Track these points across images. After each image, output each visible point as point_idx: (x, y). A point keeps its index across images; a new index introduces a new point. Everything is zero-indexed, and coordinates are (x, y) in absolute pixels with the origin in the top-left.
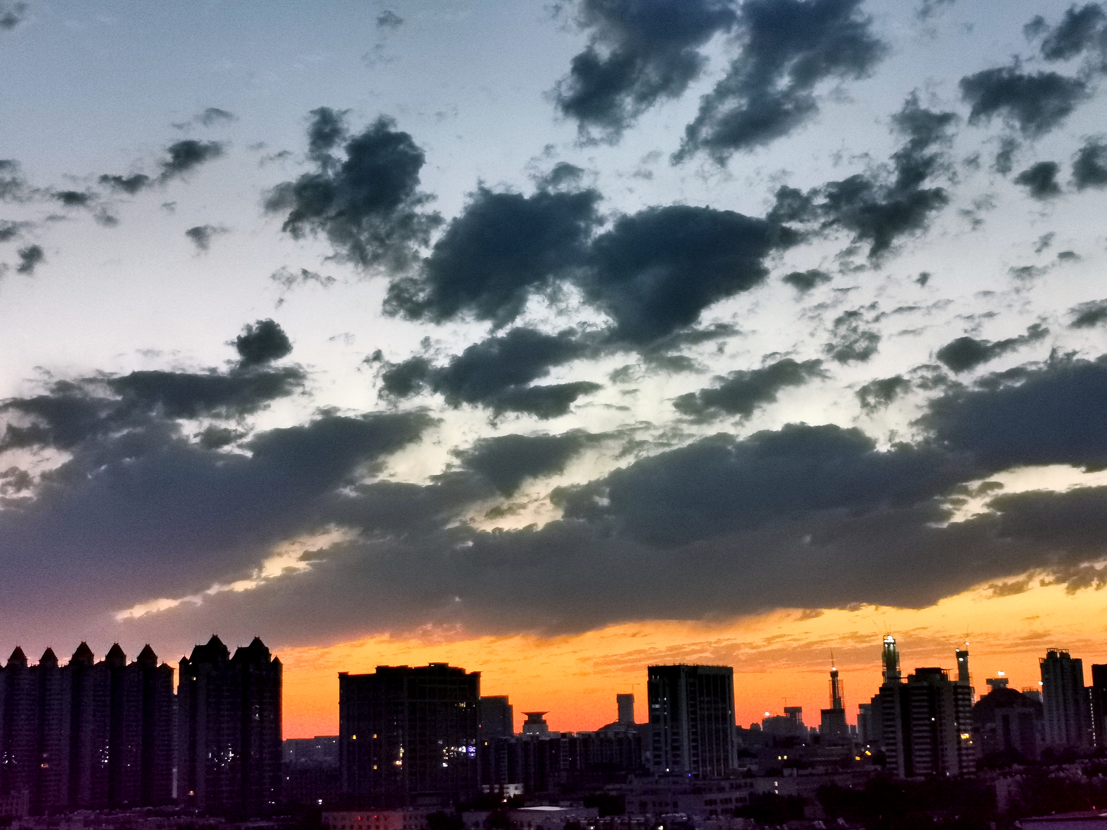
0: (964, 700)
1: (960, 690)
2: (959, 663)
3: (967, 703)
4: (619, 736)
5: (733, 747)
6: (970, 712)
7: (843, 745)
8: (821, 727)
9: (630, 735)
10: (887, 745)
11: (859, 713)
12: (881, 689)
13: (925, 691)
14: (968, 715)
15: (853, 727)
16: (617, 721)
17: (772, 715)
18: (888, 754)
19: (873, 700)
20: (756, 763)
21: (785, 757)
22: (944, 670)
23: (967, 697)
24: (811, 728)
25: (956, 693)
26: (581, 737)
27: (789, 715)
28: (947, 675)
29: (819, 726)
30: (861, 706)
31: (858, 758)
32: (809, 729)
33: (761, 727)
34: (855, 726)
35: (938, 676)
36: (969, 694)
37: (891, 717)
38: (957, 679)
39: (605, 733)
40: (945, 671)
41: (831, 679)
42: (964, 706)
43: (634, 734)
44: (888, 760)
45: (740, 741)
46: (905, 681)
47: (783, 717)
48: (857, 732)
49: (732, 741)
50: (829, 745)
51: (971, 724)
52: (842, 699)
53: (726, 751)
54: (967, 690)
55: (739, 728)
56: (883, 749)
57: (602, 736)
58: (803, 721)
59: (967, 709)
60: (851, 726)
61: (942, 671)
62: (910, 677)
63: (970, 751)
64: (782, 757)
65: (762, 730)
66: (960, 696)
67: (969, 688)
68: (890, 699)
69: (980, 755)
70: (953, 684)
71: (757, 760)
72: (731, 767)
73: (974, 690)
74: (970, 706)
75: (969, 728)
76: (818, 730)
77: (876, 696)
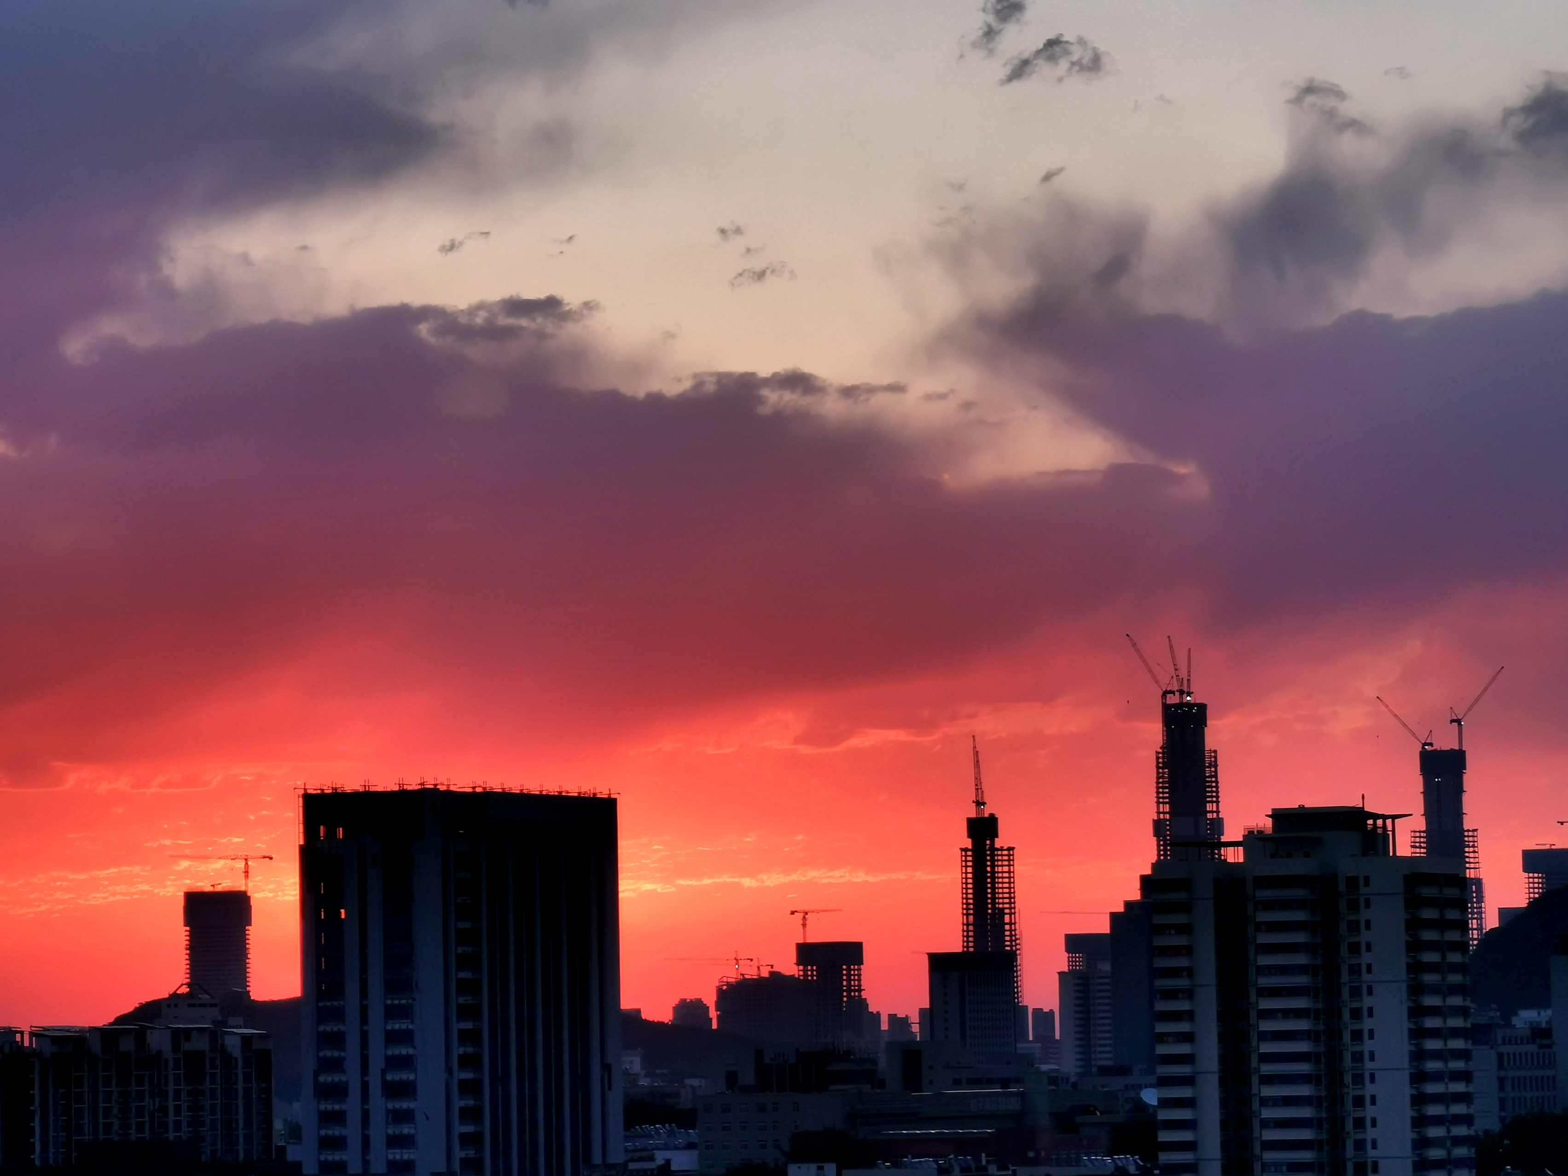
0: (1442, 925)
1: (1428, 891)
3: (1453, 936)
4: (187, 1046)
5: (608, 1087)
6: (1462, 968)
7: (1005, 1083)
8: (928, 1016)
9: (232, 1044)
10: (1163, 1082)
11: (1066, 968)
12: (1146, 882)
13: (1301, 894)
14: (1455, 979)
15: (1043, 1018)
16: (185, 990)
17: (753, 972)
18: (1163, 1115)
19: (1115, 918)
20: (691, 1146)
22: (1375, 817)
23: (1452, 914)
24: (892, 1018)
25: (1413, 902)
26: (48, 1049)
27: (812, 971)
28: (1385, 835)
29: (922, 1011)
30: (1074, 943)
32: (885, 1025)
33: (713, 1014)
34: (1051, 1015)
35: (1353, 842)
36: (1462, 904)
37: (1177, 983)
38: (1421, 852)
39: (140, 1036)
40: (1380, 822)
41: (969, 843)
42: (1441, 947)
43: (246, 1040)
44: (1164, 1136)
45: (637, 1064)
46: (1234, 856)
47: (791, 978)
48: (1058, 1036)
49: (606, 1069)
50: (957, 1083)
51: (1462, 1011)
52: (1007, 919)
54: (1452, 892)
55: (634, 1019)
56: (1150, 1097)
57: (127, 1045)
58: (865, 995)
59: (1454, 957)
60: (1038, 1012)
61: (1370, 822)
62: (1252, 839)
63: (1457, 1109)
65: (714, 1026)
66: (1428, 914)
67: (1462, 883)
68: (1180, 917)
69: (1490, 1123)
70: (1405, 871)
71: (694, 1135)
72: (598, 1161)
73: (1480, 890)
74: (1463, 946)
76: (916, 1028)
77: (1129, 905)
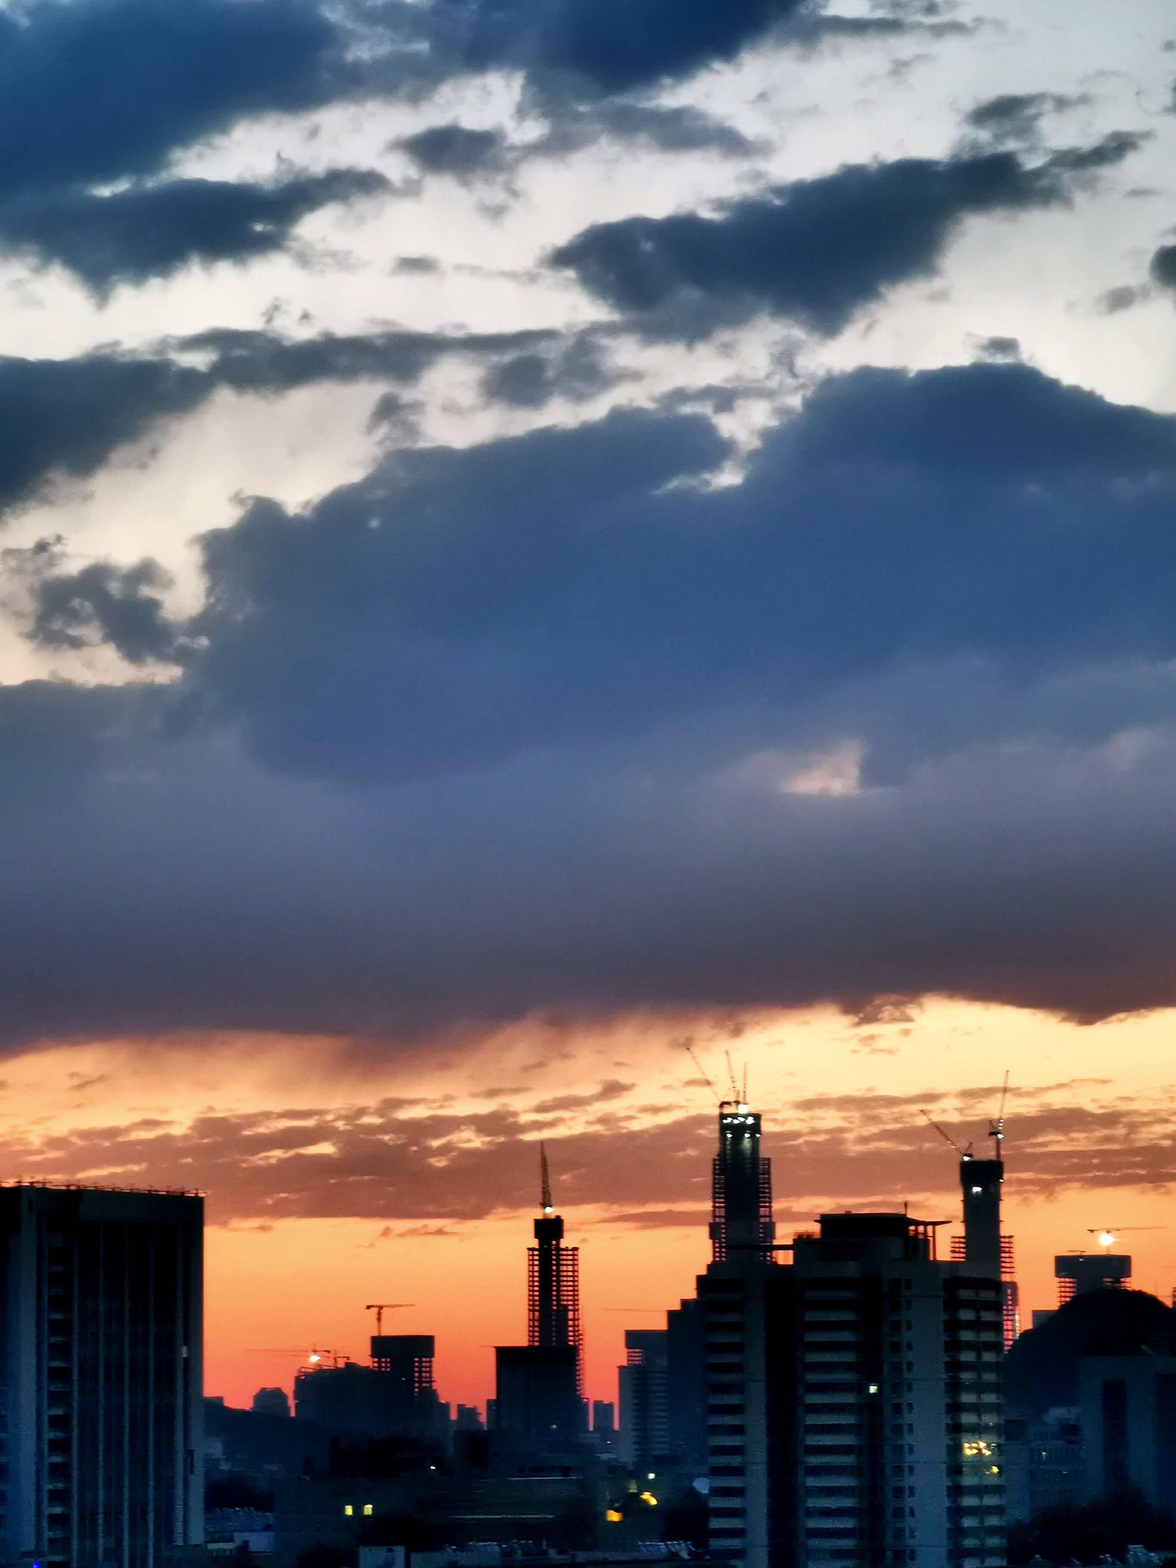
0: (977, 1326)
1: (965, 1294)
2: (969, 1201)
3: (988, 1336)
5: (189, 1468)
6: (996, 1367)
7: (566, 1471)
8: (495, 1406)
10: (715, 1472)
11: (625, 1363)
12: (702, 1282)
13: (847, 1295)
14: (990, 1377)
15: (603, 1410)
17: (329, 1364)
18: (717, 1503)
19: (672, 1315)
20: (267, 1528)
21: (368, 1509)
22: (917, 1223)
23: (987, 1316)
24: (461, 1408)
25: (952, 1304)
27: (386, 1364)
28: (926, 1241)
29: (489, 1401)
30: (634, 1338)
31: (614, 1516)
32: (454, 1415)
33: (292, 1403)
34: (610, 1406)
35: (896, 1247)
36: (997, 1306)
37: (728, 1378)
38: (960, 1257)
40: (921, 1229)
41: (535, 1243)
42: (977, 1347)
44: (716, 1523)
45: (217, 1449)
46: (785, 1258)
47: (366, 1368)
48: (616, 1426)
49: (189, 1453)
50: (521, 1471)
51: (996, 1408)
52: (571, 1315)
53: (166, 1486)
54: (988, 1295)
55: (216, 1406)
56: (702, 1486)
58: (435, 1386)
59: (988, 1357)
60: (598, 1405)
61: (912, 1228)
62: (801, 1243)
63: (990, 1501)
64: (358, 1509)
65: (293, 1414)
66: (966, 1315)
67: (998, 1287)
68: (733, 1317)
69: (1020, 1513)
70: (945, 1275)
71: (270, 1517)
72: (179, 1542)
73: (1015, 1293)
74: (997, 1347)
75: (990, 1420)
76: (483, 1418)
77: (684, 1303)
